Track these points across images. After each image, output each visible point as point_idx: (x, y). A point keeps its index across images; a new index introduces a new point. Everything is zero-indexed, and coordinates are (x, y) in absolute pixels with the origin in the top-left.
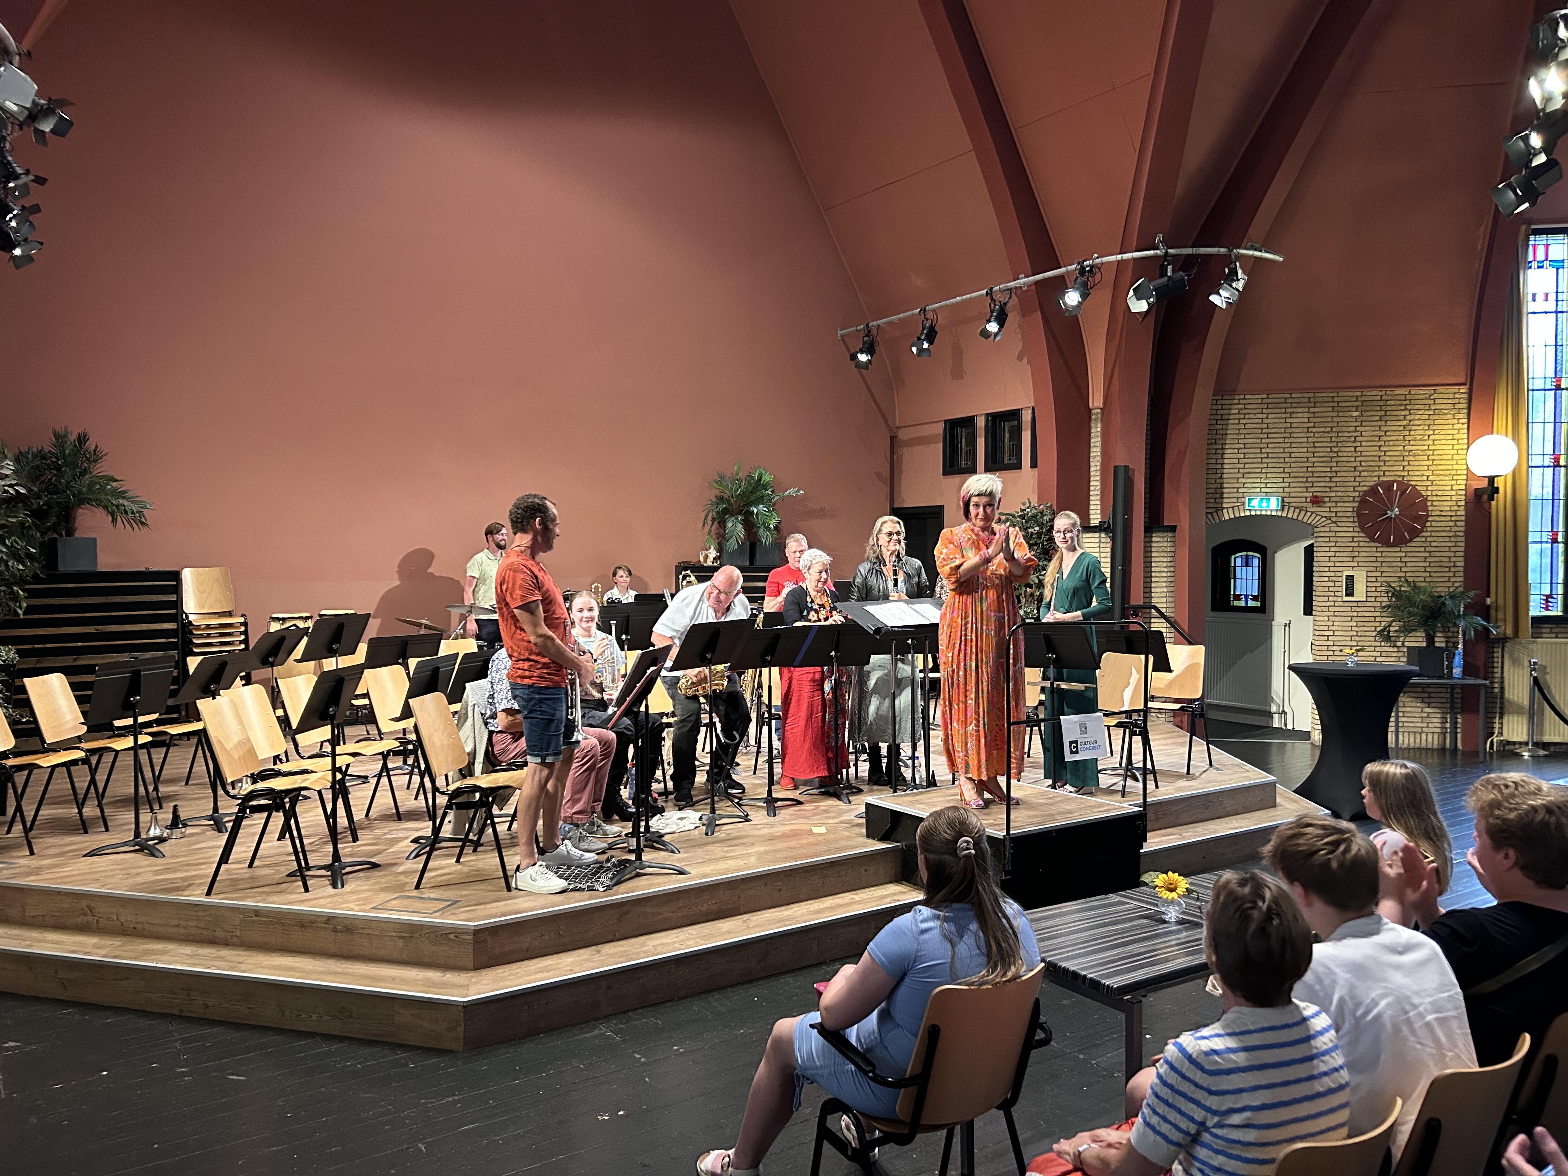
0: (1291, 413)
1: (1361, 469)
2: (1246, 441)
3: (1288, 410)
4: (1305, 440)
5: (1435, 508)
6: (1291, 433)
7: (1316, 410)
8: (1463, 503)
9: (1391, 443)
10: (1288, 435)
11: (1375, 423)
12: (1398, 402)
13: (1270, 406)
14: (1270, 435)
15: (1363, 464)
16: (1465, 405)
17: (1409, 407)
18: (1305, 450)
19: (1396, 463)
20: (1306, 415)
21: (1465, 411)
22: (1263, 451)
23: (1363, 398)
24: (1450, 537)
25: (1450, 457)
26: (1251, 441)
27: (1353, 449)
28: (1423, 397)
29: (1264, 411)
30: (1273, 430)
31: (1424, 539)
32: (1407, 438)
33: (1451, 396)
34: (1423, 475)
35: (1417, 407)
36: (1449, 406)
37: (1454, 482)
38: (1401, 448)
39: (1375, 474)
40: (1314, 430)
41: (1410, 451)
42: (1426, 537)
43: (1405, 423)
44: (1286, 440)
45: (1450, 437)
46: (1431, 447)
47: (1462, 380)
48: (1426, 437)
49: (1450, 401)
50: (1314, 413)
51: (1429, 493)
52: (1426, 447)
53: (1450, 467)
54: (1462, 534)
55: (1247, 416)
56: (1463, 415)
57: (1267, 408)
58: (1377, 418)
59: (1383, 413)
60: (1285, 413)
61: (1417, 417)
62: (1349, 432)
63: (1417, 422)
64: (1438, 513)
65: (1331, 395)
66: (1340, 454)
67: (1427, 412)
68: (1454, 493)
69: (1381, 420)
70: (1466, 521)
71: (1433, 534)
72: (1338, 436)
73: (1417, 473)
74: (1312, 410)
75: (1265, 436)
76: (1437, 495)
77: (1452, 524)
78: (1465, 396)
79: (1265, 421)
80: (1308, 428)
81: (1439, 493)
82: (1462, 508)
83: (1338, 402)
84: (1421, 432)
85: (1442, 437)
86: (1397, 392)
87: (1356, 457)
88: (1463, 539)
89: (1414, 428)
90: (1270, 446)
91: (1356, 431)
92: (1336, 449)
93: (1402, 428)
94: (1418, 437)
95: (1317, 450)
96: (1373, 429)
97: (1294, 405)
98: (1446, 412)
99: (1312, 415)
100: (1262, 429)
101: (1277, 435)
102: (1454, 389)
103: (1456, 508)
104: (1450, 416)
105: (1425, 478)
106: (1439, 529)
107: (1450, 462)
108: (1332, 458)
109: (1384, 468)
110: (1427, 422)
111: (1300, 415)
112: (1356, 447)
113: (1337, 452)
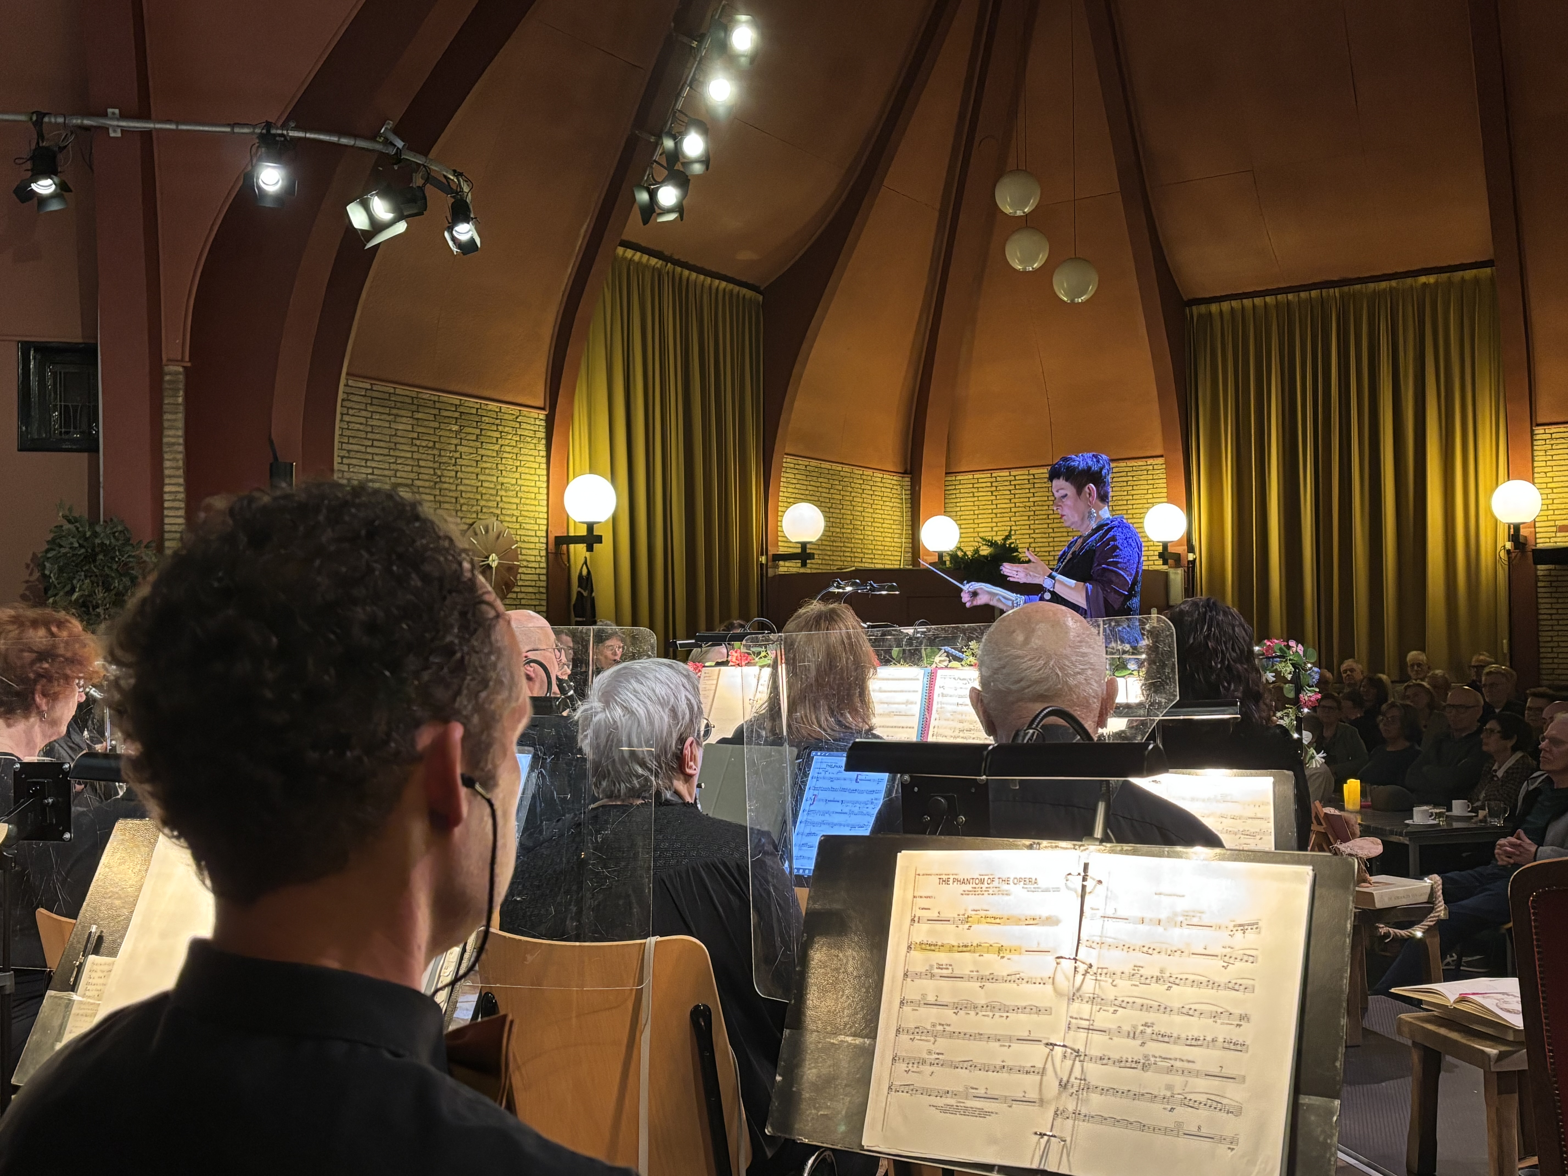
0: (396, 415)
1: (462, 501)
2: (351, 447)
3: (394, 411)
4: (409, 455)
5: (524, 557)
6: (396, 444)
7: (419, 416)
8: (543, 553)
9: (487, 471)
10: (392, 445)
11: (472, 444)
12: (492, 421)
13: (375, 401)
14: (375, 443)
15: (463, 494)
16: (543, 435)
17: (500, 428)
18: (409, 468)
19: (492, 498)
20: (411, 421)
21: (544, 442)
22: (369, 464)
23: (462, 409)
24: (535, 593)
25: (533, 496)
26: (356, 448)
27: (453, 474)
28: (511, 417)
29: (370, 408)
30: (378, 437)
31: (514, 596)
32: (500, 467)
33: (532, 421)
34: (513, 515)
35: (506, 429)
36: (531, 434)
37: (536, 527)
38: (494, 479)
39: (474, 509)
40: (418, 442)
41: (502, 484)
42: (517, 592)
43: (497, 447)
44: (392, 453)
45: (533, 471)
46: (519, 482)
47: (540, 403)
48: (514, 470)
49: (532, 428)
50: (417, 419)
51: (518, 538)
52: (514, 481)
53: (533, 508)
54: (543, 590)
55: (351, 412)
56: (542, 447)
57: (371, 404)
58: (474, 438)
59: (478, 431)
60: (389, 414)
61: (507, 442)
62: (451, 452)
63: (508, 449)
64: (525, 563)
65: (433, 398)
66: (443, 479)
67: (514, 438)
68: (537, 540)
69: (476, 441)
70: (547, 575)
71: (523, 589)
72: (440, 455)
73: (509, 512)
74: (417, 415)
75: (370, 443)
76: (524, 542)
77: (536, 577)
78: (543, 423)
79: (370, 422)
80: (413, 439)
81: (526, 539)
82: (544, 559)
83: (440, 409)
84: (510, 462)
85: (527, 471)
86: (490, 407)
87: (457, 485)
88: (544, 596)
89: (505, 455)
90: (376, 458)
91: (456, 451)
92: (439, 472)
93: (495, 454)
94: (509, 468)
95: (422, 470)
96: (471, 451)
97: (399, 405)
98: (529, 439)
99: (415, 422)
100: (367, 432)
101: (382, 444)
102: (534, 413)
103: (538, 559)
104: (532, 446)
105: (514, 519)
106: (527, 583)
107: (533, 502)
108: (436, 483)
109: (482, 503)
110: (516, 450)
111: (404, 420)
112: (457, 472)
113: (440, 477)
